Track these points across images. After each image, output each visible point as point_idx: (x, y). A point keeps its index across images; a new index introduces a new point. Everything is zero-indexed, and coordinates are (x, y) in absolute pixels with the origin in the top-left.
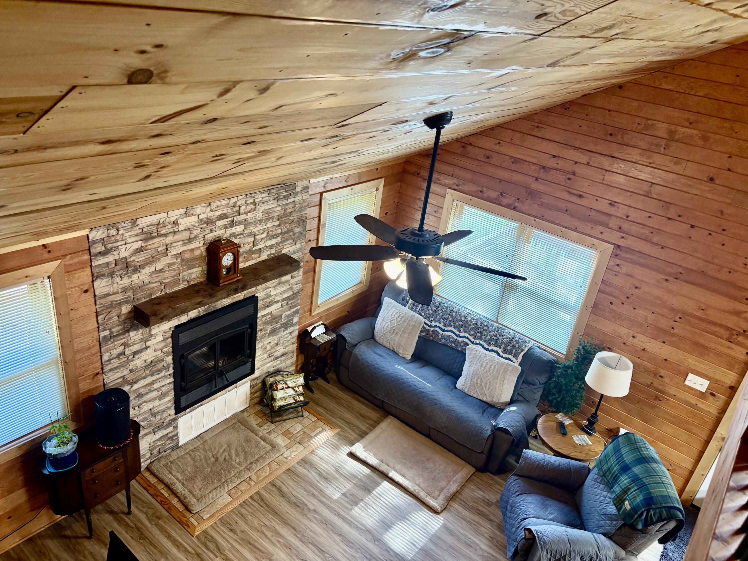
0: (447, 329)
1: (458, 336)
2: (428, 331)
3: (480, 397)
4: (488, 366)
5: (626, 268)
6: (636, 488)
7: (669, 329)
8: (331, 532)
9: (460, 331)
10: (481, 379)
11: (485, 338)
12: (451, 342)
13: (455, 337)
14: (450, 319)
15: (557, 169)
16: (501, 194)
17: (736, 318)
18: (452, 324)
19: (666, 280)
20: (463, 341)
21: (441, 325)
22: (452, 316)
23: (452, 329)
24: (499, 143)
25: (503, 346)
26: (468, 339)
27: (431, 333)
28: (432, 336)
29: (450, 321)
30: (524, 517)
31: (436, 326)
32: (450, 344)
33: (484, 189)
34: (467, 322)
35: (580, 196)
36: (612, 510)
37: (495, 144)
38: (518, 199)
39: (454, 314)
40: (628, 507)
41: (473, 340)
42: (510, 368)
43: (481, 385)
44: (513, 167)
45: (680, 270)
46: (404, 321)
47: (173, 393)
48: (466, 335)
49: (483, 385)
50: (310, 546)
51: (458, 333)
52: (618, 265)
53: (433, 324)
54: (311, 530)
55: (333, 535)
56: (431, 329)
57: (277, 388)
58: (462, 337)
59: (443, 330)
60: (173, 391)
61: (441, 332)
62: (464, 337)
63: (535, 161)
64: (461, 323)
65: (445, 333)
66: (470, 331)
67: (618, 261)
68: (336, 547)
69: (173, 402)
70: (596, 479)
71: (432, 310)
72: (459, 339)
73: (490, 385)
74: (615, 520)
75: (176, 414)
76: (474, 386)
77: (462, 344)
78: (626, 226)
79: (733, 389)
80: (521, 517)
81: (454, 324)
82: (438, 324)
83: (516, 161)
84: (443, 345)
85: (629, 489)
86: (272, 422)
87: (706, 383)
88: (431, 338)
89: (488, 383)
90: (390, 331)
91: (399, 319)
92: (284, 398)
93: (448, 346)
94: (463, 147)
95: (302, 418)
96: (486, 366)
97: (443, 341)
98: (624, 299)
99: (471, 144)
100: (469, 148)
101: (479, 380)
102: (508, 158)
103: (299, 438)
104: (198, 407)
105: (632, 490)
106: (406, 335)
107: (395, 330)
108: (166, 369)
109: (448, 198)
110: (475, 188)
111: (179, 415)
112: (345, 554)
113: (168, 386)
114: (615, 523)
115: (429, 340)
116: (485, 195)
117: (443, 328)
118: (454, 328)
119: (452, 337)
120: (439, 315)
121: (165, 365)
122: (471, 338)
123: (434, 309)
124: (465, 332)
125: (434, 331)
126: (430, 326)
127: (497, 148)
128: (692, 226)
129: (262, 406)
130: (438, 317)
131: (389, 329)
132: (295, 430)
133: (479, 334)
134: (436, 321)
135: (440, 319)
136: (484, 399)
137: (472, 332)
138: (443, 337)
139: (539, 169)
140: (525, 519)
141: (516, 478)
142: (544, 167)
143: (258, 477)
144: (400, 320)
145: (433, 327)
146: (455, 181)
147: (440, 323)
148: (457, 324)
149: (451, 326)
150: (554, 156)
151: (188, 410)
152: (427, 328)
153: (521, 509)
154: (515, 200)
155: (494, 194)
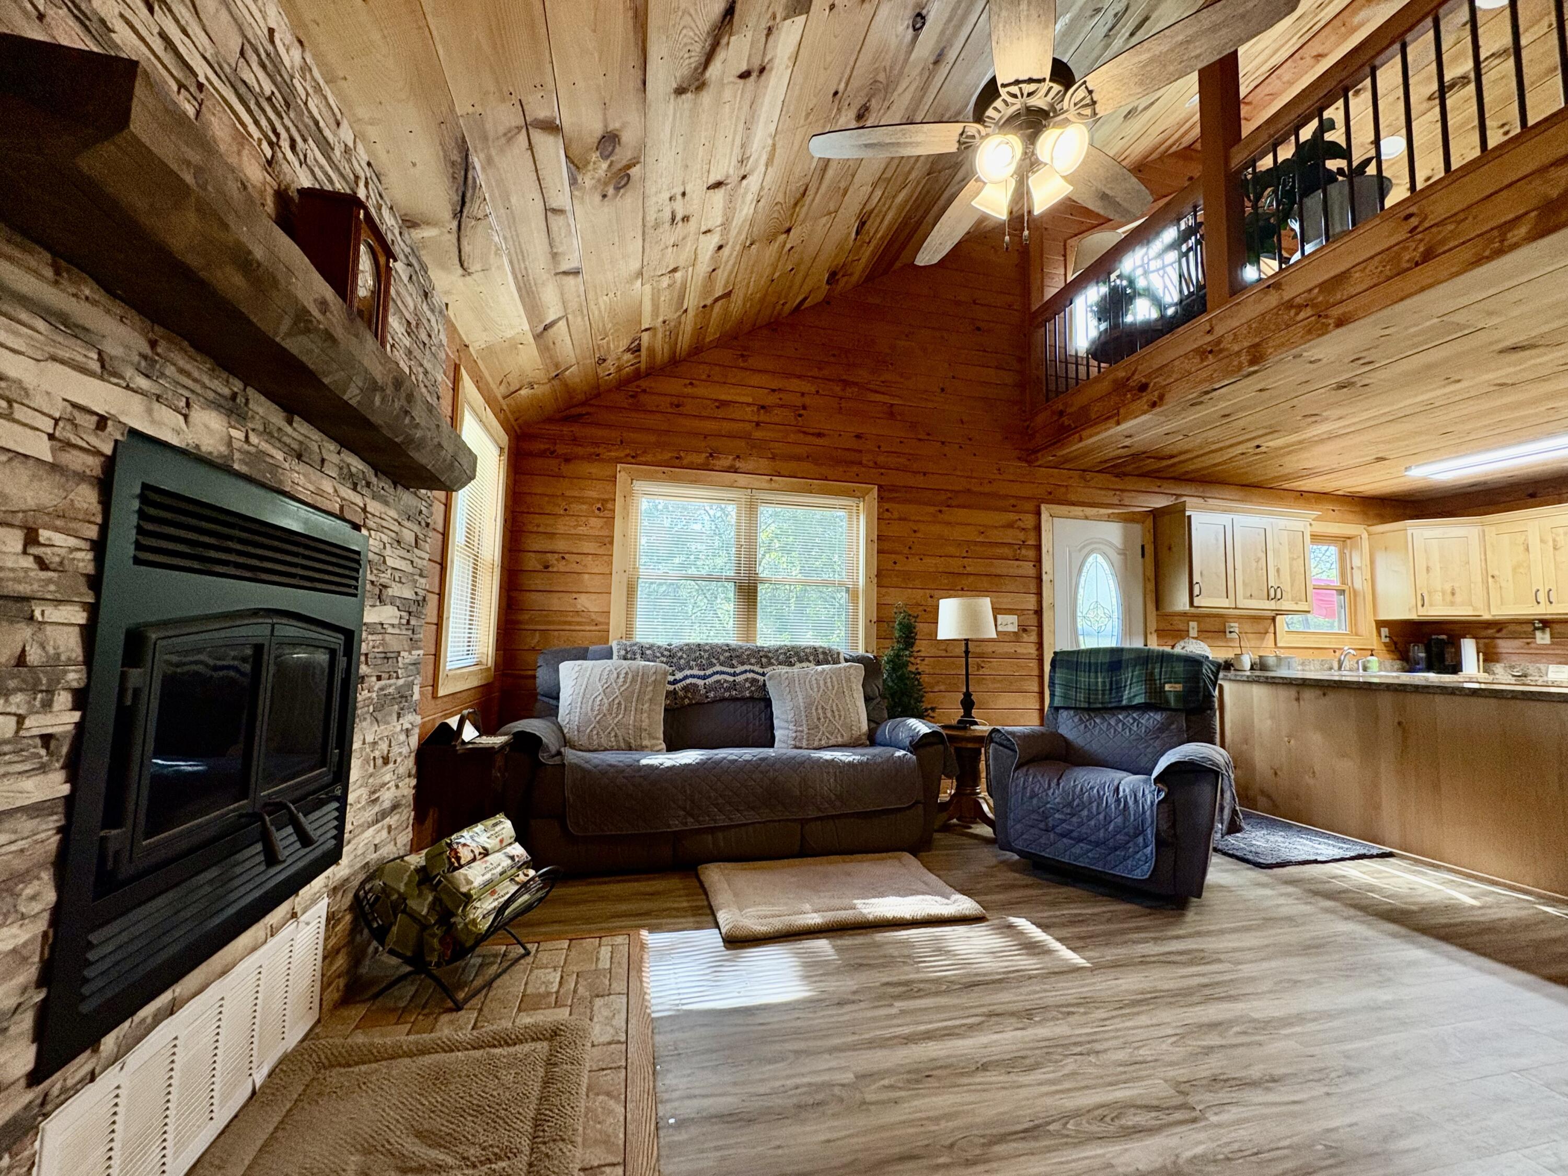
0: (708, 672)
1: (734, 674)
2: (675, 692)
3: (832, 742)
4: (822, 683)
5: (898, 509)
6: (1158, 665)
7: (961, 570)
8: (965, 1080)
9: (733, 666)
10: (823, 708)
11: (777, 659)
12: (728, 689)
13: (731, 679)
14: (706, 655)
15: (782, 406)
16: (711, 455)
17: (1010, 532)
18: (714, 661)
19: (940, 511)
20: (746, 680)
21: (695, 672)
22: (705, 651)
23: (718, 668)
24: (691, 384)
25: (811, 658)
26: (753, 672)
27: (681, 693)
28: (686, 697)
29: (708, 658)
30: (1112, 788)
31: (686, 677)
32: (727, 695)
33: (682, 454)
34: (734, 650)
35: (819, 435)
36: (1154, 718)
37: (685, 385)
38: (738, 457)
39: (707, 648)
40: (1179, 687)
41: (761, 671)
42: (852, 671)
43: (826, 718)
44: (721, 413)
45: (949, 495)
46: (634, 680)
47: (50, 896)
48: (747, 667)
49: (829, 715)
50: (999, 1149)
51: (732, 671)
52: (887, 510)
53: (679, 676)
54: (936, 1120)
55: (978, 1080)
56: (679, 686)
57: (458, 859)
58: (742, 673)
59: (704, 678)
60: (46, 876)
61: (700, 682)
62: (746, 671)
63: (750, 400)
64: (727, 654)
65: (709, 681)
66: (748, 659)
67: (887, 506)
68: (1023, 1092)
69: (30, 972)
70: (1081, 719)
71: (663, 655)
72: (739, 679)
73: (839, 711)
74: (1172, 723)
75: (34, 1078)
76: (817, 727)
77: (747, 685)
78: (881, 459)
79: (1039, 612)
80: (1108, 794)
81: (718, 659)
82: (688, 672)
83: (723, 404)
84: (714, 702)
85: (1152, 674)
86: (458, 1008)
87: (1013, 619)
88: (687, 701)
89: (835, 708)
90: (610, 710)
91: (621, 680)
92: (489, 887)
93: (723, 700)
94: (632, 396)
95: (530, 959)
96: (818, 684)
97: (712, 695)
98: (906, 551)
99: (644, 391)
100: (643, 398)
101: (820, 711)
102: (709, 402)
103: (581, 990)
104: (158, 1019)
105: (1157, 670)
106: (646, 706)
107: (619, 704)
108: (35, 690)
109: (622, 477)
110: (667, 456)
111: (55, 1083)
112: (1058, 1087)
113: (27, 825)
114: (1173, 726)
115: (683, 707)
116: (685, 462)
117: (702, 673)
118: (721, 665)
119: (726, 681)
120: (681, 658)
121: (34, 656)
122: (757, 668)
123: (666, 653)
124: (743, 664)
125: (686, 689)
126: (675, 682)
127: (689, 390)
128: (943, 443)
129: (364, 1001)
130: (682, 662)
131: (605, 708)
132: (547, 984)
133: (764, 660)
134: (681, 669)
135: (688, 662)
136: (840, 740)
137: (753, 661)
138: (708, 688)
139: (758, 410)
140: (1118, 788)
141: (1025, 769)
142: (763, 407)
143: (606, 1142)
144: (625, 682)
145: (681, 681)
146: (628, 451)
147: (691, 668)
148: (722, 658)
149: (713, 665)
150: (774, 391)
151: (109, 1043)
152: (671, 688)
153: (1092, 788)
154: (734, 459)
155: (700, 459)
